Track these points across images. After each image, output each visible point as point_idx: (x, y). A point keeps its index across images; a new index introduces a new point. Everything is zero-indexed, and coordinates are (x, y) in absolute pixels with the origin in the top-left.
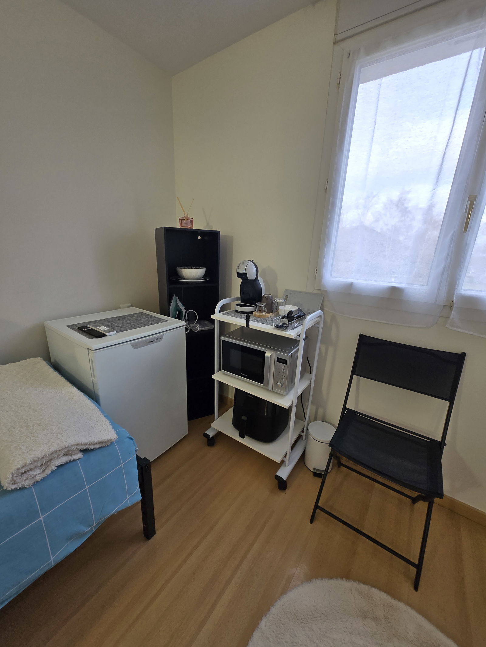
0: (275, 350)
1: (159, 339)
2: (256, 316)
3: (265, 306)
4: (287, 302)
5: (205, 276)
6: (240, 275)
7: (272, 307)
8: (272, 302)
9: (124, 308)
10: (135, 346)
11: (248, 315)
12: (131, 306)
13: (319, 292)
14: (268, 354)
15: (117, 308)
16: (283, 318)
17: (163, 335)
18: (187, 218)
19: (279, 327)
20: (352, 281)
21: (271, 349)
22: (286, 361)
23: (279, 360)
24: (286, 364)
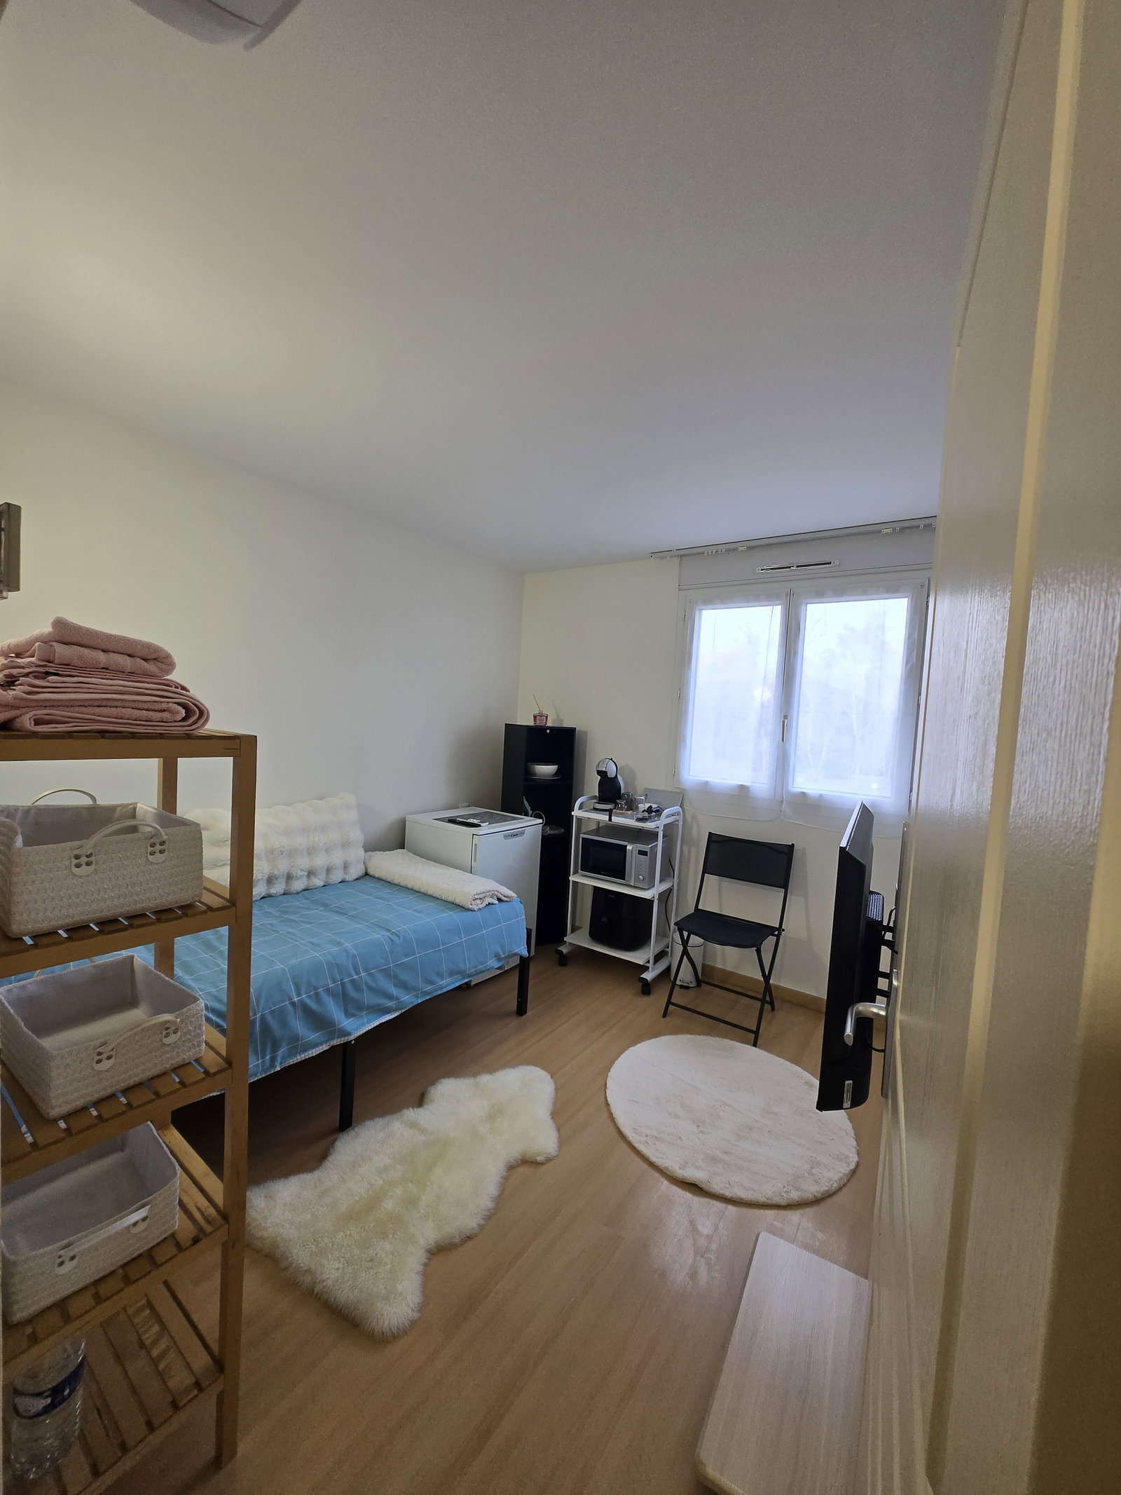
0: (635, 843)
1: (523, 833)
2: (616, 813)
3: (625, 804)
4: (646, 801)
5: (557, 773)
6: (599, 773)
7: (632, 805)
8: (632, 800)
9: (463, 807)
10: (506, 837)
11: (610, 812)
12: (469, 806)
13: (678, 790)
14: (629, 847)
15: (456, 807)
16: (643, 812)
17: (524, 830)
18: (541, 715)
19: (639, 820)
20: (707, 779)
21: (631, 842)
22: (647, 852)
23: (642, 853)
24: (647, 855)
